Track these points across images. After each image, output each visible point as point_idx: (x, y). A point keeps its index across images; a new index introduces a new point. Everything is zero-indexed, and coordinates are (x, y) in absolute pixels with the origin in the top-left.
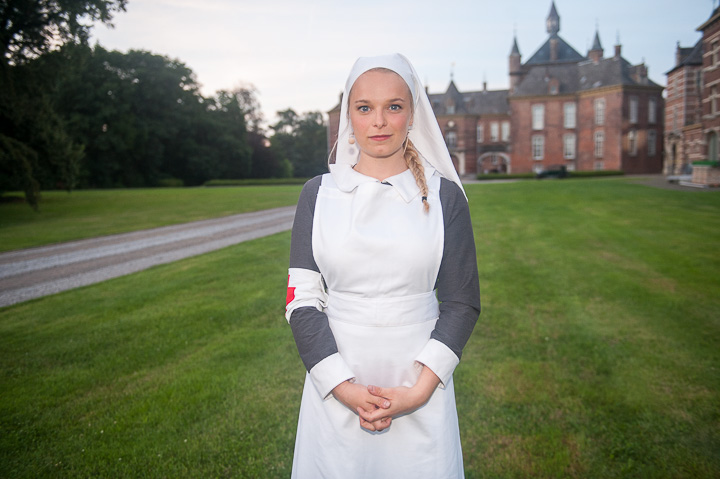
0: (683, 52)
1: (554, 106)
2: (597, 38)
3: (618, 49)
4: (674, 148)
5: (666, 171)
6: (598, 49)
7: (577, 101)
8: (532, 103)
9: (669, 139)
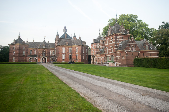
0: (95, 40)
1: (67, 48)
2: (75, 34)
3: (80, 38)
4: (94, 58)
5: (92, 63)
6: (75, 37)
7: (72, 47)
8: (62, 47)
9: (92, 57)
